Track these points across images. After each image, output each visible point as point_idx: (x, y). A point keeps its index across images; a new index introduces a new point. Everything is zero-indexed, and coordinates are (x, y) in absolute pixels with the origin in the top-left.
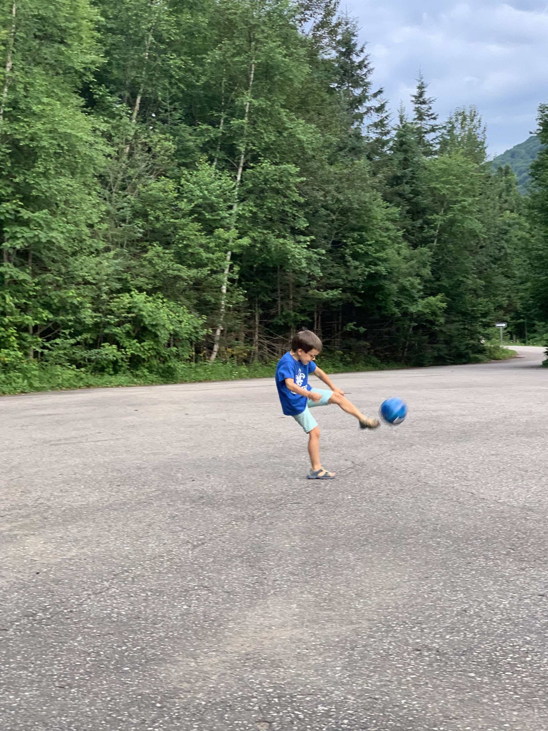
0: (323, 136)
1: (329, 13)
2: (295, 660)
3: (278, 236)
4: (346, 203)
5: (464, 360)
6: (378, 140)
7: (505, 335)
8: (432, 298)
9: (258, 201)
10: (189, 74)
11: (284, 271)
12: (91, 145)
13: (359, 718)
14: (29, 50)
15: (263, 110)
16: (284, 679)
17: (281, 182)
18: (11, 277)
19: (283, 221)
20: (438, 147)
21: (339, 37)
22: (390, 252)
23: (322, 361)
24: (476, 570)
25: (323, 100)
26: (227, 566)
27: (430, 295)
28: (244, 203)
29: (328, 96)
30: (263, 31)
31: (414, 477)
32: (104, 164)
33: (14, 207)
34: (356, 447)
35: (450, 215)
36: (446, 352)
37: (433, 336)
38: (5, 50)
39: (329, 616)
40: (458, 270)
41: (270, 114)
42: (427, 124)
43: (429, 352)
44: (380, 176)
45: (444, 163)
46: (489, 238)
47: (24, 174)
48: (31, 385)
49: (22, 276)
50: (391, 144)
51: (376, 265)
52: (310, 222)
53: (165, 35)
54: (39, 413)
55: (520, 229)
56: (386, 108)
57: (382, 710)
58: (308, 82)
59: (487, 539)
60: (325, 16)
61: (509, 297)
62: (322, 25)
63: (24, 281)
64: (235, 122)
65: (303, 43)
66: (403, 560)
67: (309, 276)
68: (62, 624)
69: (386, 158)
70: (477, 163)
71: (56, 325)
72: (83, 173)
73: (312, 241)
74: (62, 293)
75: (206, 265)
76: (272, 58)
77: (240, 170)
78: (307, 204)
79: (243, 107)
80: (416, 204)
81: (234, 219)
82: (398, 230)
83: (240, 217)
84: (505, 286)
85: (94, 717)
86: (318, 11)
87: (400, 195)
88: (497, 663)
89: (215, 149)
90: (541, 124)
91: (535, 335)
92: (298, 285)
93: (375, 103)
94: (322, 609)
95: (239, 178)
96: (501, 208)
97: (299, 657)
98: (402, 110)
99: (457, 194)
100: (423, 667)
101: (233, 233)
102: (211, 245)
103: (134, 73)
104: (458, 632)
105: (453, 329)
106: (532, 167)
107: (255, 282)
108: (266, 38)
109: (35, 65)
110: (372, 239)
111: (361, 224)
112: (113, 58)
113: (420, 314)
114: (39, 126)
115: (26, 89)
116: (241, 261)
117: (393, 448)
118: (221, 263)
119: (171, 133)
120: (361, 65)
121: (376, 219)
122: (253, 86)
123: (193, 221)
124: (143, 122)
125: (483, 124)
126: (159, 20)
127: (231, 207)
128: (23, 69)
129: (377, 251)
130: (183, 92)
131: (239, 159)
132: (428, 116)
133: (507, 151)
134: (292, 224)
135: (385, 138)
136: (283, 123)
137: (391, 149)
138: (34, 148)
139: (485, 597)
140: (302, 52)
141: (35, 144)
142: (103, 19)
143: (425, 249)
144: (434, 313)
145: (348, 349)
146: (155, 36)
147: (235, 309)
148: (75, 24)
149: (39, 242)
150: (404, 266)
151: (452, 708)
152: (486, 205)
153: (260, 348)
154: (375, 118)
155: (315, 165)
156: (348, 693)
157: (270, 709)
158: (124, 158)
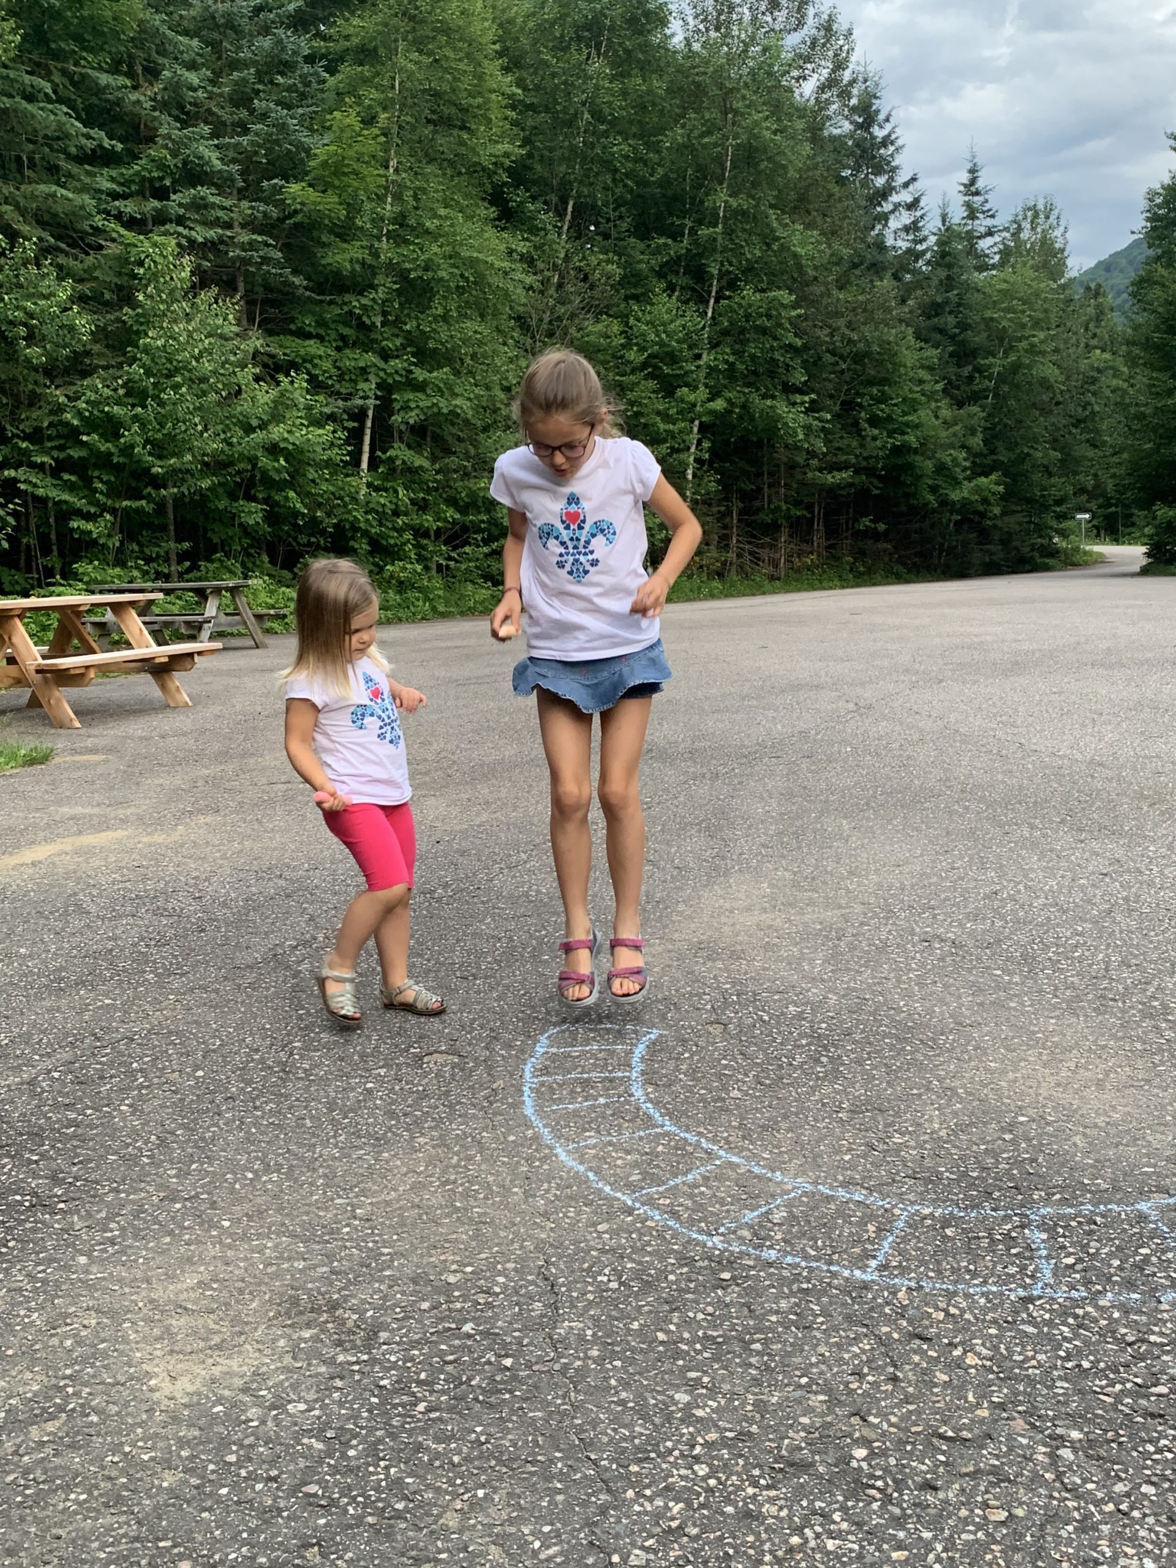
0: (830, 247)
1: (839, 65)
2: (762, 951)
3: (764, 397)
4: (861, 345)
5: (1027, 567)
6: (909, 251)
7: (1088, 531)
8: (983, 479)
9: (737, 347)
10: (639, 166)
11: (773, 446)
12: (506, 273)
13: (842, 1022)
14: (420, 142)
15: (745, 213)
16: (746, 973)
17: (769, 317)
18: (404, 462)
19: (772, 374)
20: (997, 257)
21: (854, 101)
22: (924, 415)
23: (824, 572)
24: (1016, 843)
25: (831, 195)
26: (679, 836)
27: (980, 475)
28: (718, 349)
29: (837, 189)
30: (744, 98)
31: (939, 723)
32: (523, 301)
33: (405, 365)
34: (862, 684)
35: (1012, 358)
36: (1001, 555)
37: (984, 536)
38: (387, 142)
39: (810, 899)
40: (1022, 438)
41: (755, 217)
42: (982, 224)
43: (977, 557)
44: (911, 302)
45: (1005, 281)
46: (1069, 391)
47: (417, 318)
48: (434, 609)
49: (419, 461)
50: (928, 255)
51: (903, 433)
52: (810, 376)
53: (607, 111)
54: (443, 644)
55: (1114, 376)
56: (922, 204)
57: (874, 1013)
58: (809, 169)
59: (1035, 803)
60: (833, 71)
61: (1096, 475)
62: (830, 83)
63: (421, 467)
64: (704, 232)
65: (801, 112)
66: (917, 829)
67: (808, 452)
68: (467, 902)
69: (921, 277)
70: (1055, 281)
71: (465, 528)
72: (496, 314)
73: (812, 401)
74: (471, 484)
75: (665, 441)
76: (756, 137)
77: (712, 301)
78: (806, 347)
79: (716, 209)
80: (963, 343)
81: (702, 374)
82: (937, 382)
83: (712, 370)
84: (1092, 460)
85: (503, 1014)
86: (823, 63)
87: (941, 331)
88: (1034, 959)
89: (677, 273)
90: (1148, 219)
91: (1133, 529)
92: (792, 466)
93: (905, 197)
94: (800, 888)
95: (710, 314)
96: (1087, 346)
97: (767, 947)
98: (945, 206)
99: (1023, 326)
100: (931, 961)
101: (702, 393)
102: (671, 412)
103: (563, 168)
104: (984, 919)
105: (1012, 523)
106: (1132, 284)
107: (732, 462)
108: (748, 107)
109: (428, 163)
110: (898, 396)
111: (883, 375)
112: (535, 148)
113: (965, 504)
114: (435, 249)
115: (415, 197)
116: (713, 434)
117: (913, 686)
118: (686, 438)
119: (615, 252)
120: (886, 141)
121: (905, 366)
122: (730, 178)
123: (646, 377)
124: (578, 238)
125: (1063, 223)
126: (597, 87)
127: (698, 357)
128: (411, 168)
129: (905, 414)
130: (631, 191)
131: (711, 285)
132: (983, 212)
133: (1100, 263)
134: (784, 378)
135: (919, 247)
136: (773, 230)
137: (928, 263)
138: (429, 281)
139: (1026, 876)
140: (800, 125)
141: (430, 274)
142: (519, 91)
143: (975, 409)
144: (985, 501)
145: (861, 554)
146: (593, 114)
147: (704, 502)
148: (481, 100)
149: (439, 413)
150: (943, 434)
151: (967, 1013)
152: (1066, 342)
153: (739, 556)
154: (906, 218)
155: (817, 289)
156: (830, 992)
157: (726, 1008)
158: (552, 291)
